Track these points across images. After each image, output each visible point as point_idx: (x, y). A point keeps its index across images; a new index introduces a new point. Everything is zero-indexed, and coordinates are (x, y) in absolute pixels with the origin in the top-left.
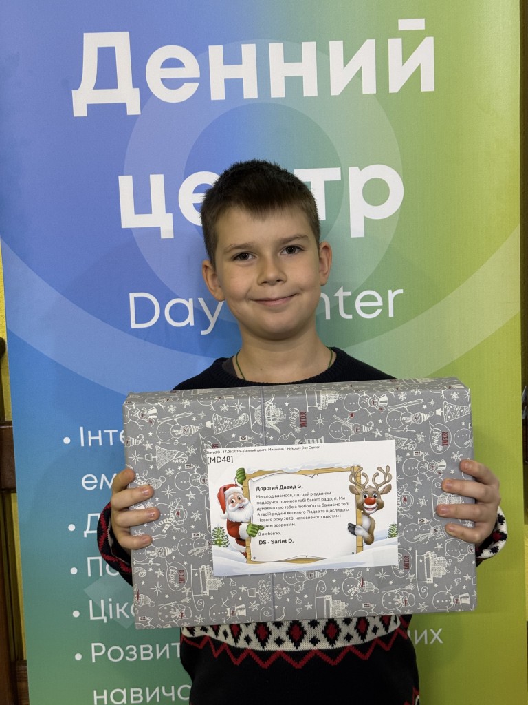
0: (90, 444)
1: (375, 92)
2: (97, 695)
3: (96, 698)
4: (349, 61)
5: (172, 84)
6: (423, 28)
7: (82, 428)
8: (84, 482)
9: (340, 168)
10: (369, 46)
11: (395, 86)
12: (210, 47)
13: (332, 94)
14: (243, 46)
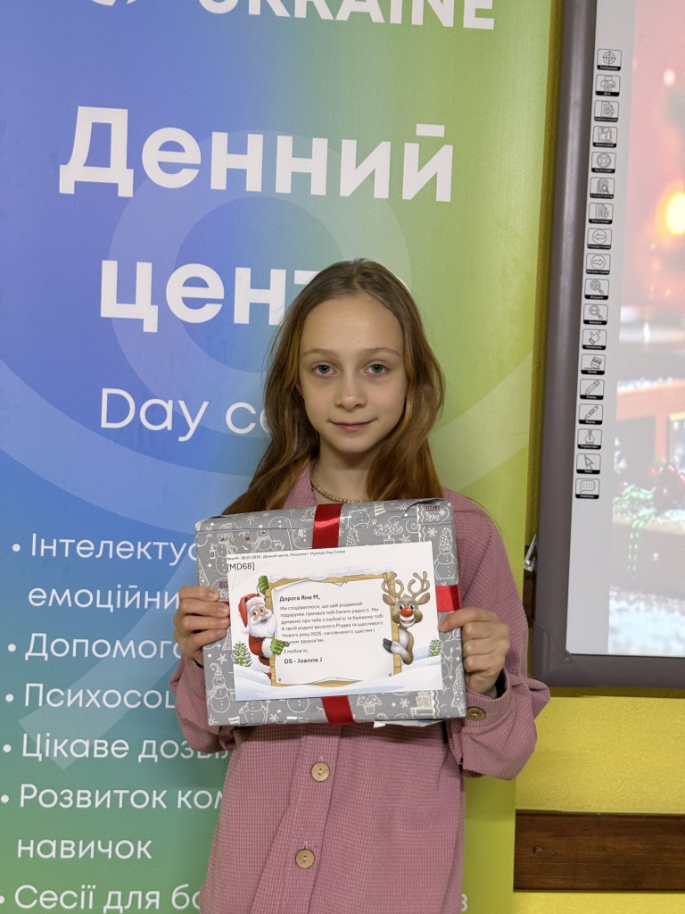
0: (42, 554)
1: (387, 197)
2: (23, 845)
3: (20, 848)
4: (362, 162)
5: (169, 168)
6: (442, 135)
7: (34, 535)
8: (31, 596)
10: (384, 150)
11: (409, 193)
12: (214, 134)
13: (342, 194)
14: (249, 136)
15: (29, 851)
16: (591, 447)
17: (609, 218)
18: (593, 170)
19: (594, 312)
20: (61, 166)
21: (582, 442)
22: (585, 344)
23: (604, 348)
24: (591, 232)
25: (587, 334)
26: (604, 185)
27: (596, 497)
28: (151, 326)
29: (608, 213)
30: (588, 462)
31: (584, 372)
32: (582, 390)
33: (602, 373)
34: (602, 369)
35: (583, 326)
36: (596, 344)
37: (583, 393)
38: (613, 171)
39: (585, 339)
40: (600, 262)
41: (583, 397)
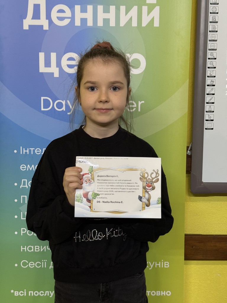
0: (24, 153)
1: (137, 26)
2: (23, 248)
3: (22, 248)
4: (127, 13)
5: (61, 19)
6: (156, 3)
7: (21, 147)
10: (135, 8)
11: (144, 24)
12: (76, 6)
13: (121, 26)
14: (88, 6)
15: (25, 249)
16: (211, 112)
17: (216, 30)
18: (211, 13)
19: (211, 64)
20: (24, 20)
21: (207, 110)
22: (208, 75)
23: (215, 77)
24: (210, 35)
25: (209, 72)
26: (215, 18)
27: (212, 129)
28: (56, 75)
29: (216, 28)
30: (209, 117)
31: (208, 85)
32: (207, 92)
33: (214, 85)
34: (214, 84)
35: (207, 69)
36: (212, 75)
37: (208, 93)
38: (218, 13)
39: (208, 74)
40: (213, 46)
41: (208, 94)
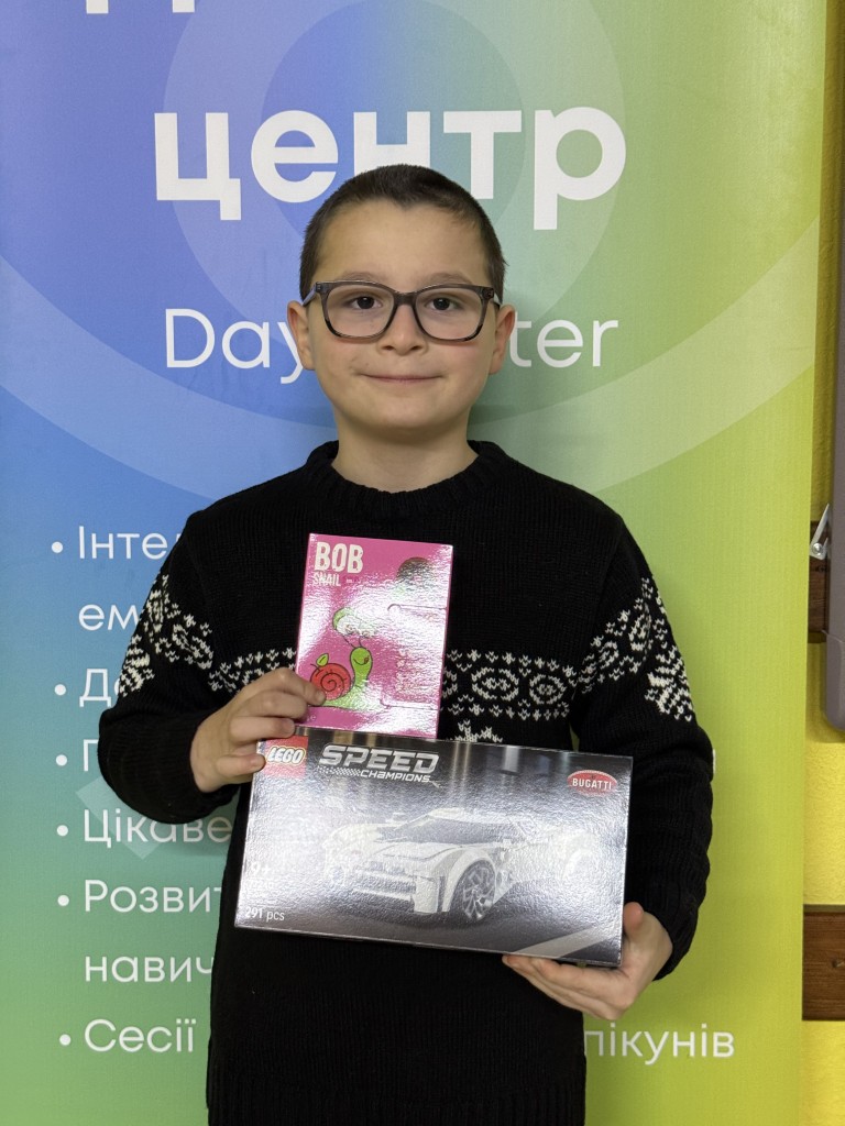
0: (94, 556)
2: (92, 965)
3: (89, 969)
7: (82, 529)
8: (82, 617)
9: (520, 112)
15: (101, 973)
28: (231, 211)
